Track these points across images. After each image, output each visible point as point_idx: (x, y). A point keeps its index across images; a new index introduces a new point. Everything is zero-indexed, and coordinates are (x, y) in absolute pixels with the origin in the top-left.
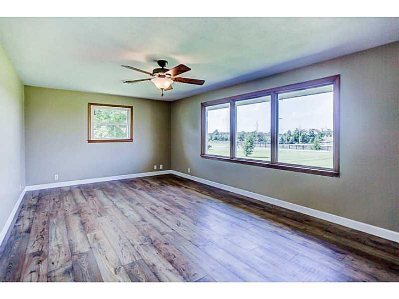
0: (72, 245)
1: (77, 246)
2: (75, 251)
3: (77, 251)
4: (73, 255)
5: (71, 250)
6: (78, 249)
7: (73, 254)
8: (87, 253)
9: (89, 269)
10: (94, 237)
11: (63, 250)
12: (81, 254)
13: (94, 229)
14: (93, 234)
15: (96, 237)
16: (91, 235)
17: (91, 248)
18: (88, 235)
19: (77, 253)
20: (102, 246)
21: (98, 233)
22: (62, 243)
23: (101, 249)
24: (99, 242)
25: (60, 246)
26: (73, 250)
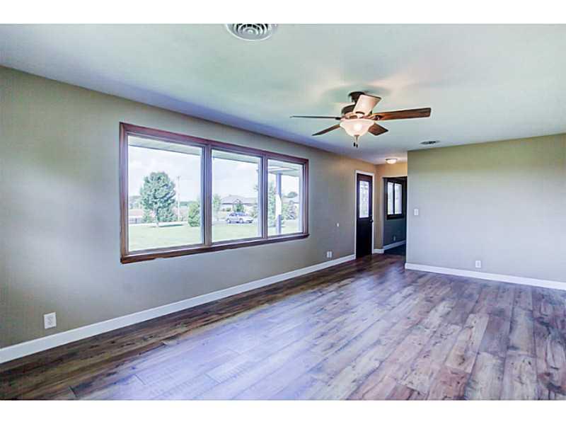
0: (500, 370)
1: (494, 365)
2: (499, 361)
3: (497, 359)
4: (502, 358)
5: (503, 365)
6: (494, 361)
7: (504, 360)
8: (486, 351)
9: (492, 339)
10: (463, 363)
11: (515, 372)
12: (494, 354)
13: (453, 373)
14: (462, 368)
15: (462, 361)
16: (465, 369)
17: (478, 353)
18: (469, 370)
19: (497, 357)
20: (465, 347)
21: (452, 364)
22: (515, 383)
23: (467, 346)
24: (463, 353)
25: (518, 380)
26: (502, 364)
